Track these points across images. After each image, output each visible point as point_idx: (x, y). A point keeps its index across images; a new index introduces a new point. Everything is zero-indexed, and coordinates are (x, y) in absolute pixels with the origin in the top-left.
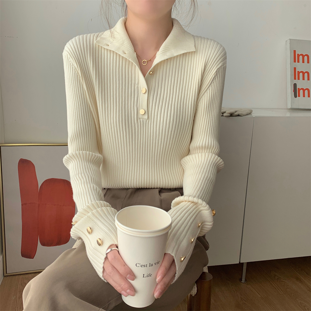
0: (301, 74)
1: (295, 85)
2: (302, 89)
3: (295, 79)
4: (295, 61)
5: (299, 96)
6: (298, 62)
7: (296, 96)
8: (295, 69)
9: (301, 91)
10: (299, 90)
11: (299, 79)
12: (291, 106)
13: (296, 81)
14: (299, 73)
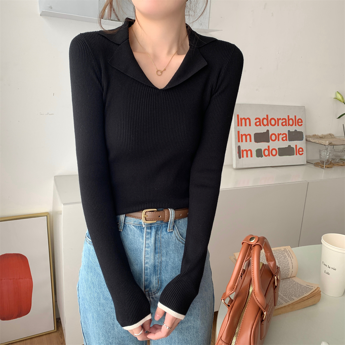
0: (244, 137)
1: (239, 147)
2: (245, 150)
3: (239, 141)
4: (238, 125)
5: (243, 157)
6: (241, 125)
7: (240, 157)
8: (239, 132)
9: (245, 152)
10: (243, 151)
11: (242, 141)
12: (236, 166)
13: (240, 144)
14: (242, 135)
